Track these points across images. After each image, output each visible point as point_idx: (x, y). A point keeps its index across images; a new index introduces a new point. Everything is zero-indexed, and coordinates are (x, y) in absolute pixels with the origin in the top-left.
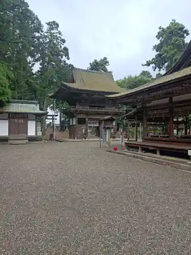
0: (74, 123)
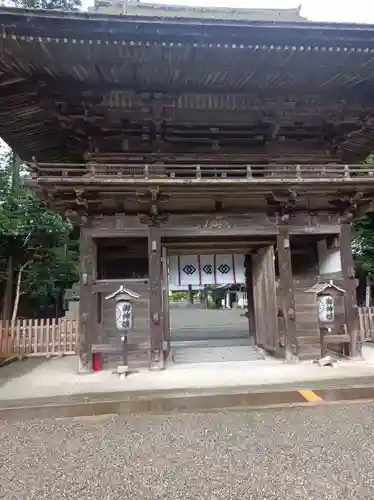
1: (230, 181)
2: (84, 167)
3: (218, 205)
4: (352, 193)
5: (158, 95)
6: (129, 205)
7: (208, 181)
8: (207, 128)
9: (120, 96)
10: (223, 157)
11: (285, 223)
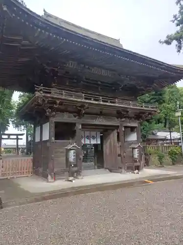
0: (46, 137)
1: (111, 104)
2: (50, 90)
3: (101, 112)
4: (144, 113)
5: (87, 67)
6: (69, 109)
7: (105, 103)
8: (97, 81)
9: (72, 63)
10: (103, 94)
11: (123, 121)
